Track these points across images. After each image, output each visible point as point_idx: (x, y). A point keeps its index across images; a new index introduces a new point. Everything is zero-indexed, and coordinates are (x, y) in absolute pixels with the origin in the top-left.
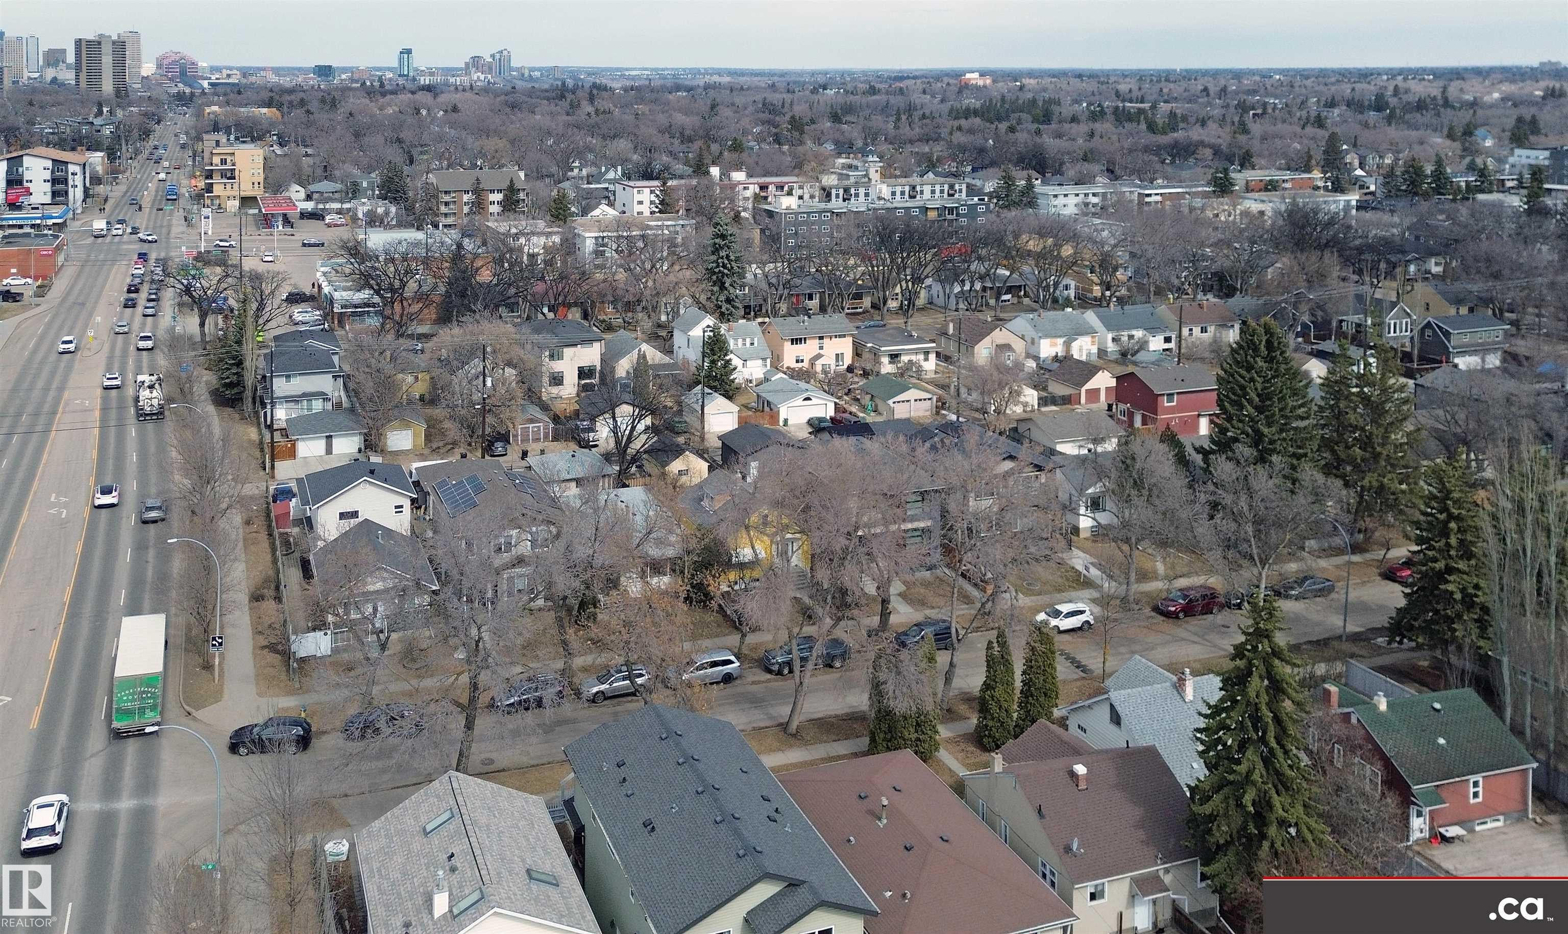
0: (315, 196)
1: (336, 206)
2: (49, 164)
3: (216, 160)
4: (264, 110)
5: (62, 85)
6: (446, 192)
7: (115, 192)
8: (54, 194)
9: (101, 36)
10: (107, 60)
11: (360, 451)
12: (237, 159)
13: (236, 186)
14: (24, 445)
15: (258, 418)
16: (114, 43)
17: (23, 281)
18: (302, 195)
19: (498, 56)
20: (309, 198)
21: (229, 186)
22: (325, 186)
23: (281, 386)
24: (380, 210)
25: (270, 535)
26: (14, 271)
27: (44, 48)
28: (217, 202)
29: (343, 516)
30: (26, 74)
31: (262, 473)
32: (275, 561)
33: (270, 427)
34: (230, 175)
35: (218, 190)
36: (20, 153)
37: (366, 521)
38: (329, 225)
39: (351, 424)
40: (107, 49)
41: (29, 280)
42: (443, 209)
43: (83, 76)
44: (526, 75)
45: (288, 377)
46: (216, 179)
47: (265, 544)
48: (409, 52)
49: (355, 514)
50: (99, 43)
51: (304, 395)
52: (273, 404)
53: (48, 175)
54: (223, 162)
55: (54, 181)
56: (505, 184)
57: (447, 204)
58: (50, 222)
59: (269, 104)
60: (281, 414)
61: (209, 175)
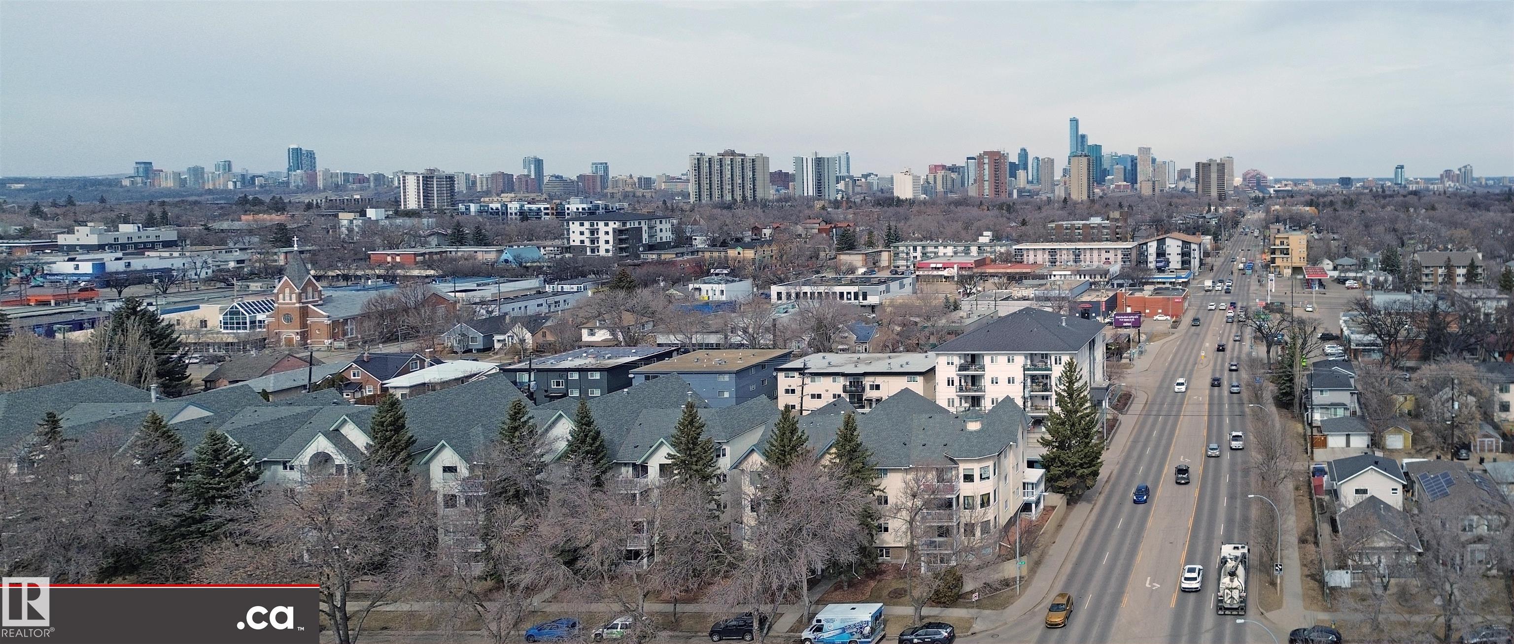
0: (1339, 267)
1: (1353, 274)
2: (1180, 243)
3: (1278, 242)
4: (1307, 208)
5: (1189, 192)
6: (1426, 267)
7: (1216, 262)
8: (1183, 263)
9: (1211, 160)
10: (1214, 176)
11: (1368, 446)
12: (1291, 241)
13: (1289, 260)
14: (1165, 423)
15: (1303, 418)
16: (1218, 164)
17: (1165, 318)
18: (1331, 267)
19: (1463, 170)
20: (1335, 269)
21: (1285, 260)
22: (1346, 261)
23: (1318, 397)
24: (1382, 279)
25: (1311, 499)
26: (1160, 311)
27: (1178, 168)
28: (1278, 270)
29: (1358, 491)
30: (1168, 185)
31: (1305, 456)
32: (1314, 517)
33: (1310, 424)
34: (1285, 252)
35: (1278, 262)
36: (1164, 236)
37: (1373, 497)
38: (1348, 288)
39: (1363, 427)
40: (1214, 168)
41: (1169, 318)
42: (1424, 279)
43: (1200, 186)
44: (1483, 183)
45: (1322, 391)
46: (1277, 255)
47: (1308, 505)
48: (1402, 167)
49: (1365, 491)
50: (1210, 165)
51: (1332, 404)
52: (1312, 409)
53: (1179, 250)
54: (1282, 243)
55: (1183, 254)
56: (1468, 262)
57: (1427, 275)
58: (1180, 281)
59: (1310, 204)
60: (1317, 417)
61: (1273, 252)
